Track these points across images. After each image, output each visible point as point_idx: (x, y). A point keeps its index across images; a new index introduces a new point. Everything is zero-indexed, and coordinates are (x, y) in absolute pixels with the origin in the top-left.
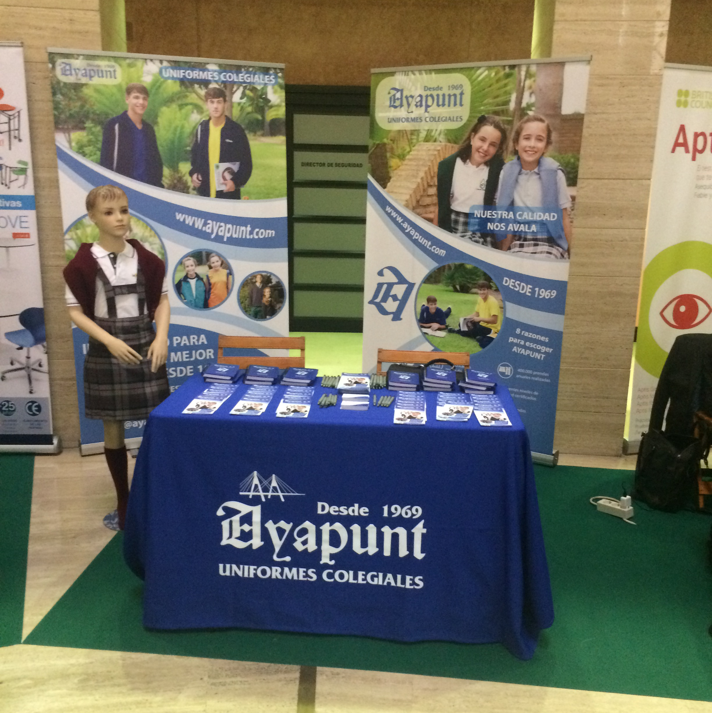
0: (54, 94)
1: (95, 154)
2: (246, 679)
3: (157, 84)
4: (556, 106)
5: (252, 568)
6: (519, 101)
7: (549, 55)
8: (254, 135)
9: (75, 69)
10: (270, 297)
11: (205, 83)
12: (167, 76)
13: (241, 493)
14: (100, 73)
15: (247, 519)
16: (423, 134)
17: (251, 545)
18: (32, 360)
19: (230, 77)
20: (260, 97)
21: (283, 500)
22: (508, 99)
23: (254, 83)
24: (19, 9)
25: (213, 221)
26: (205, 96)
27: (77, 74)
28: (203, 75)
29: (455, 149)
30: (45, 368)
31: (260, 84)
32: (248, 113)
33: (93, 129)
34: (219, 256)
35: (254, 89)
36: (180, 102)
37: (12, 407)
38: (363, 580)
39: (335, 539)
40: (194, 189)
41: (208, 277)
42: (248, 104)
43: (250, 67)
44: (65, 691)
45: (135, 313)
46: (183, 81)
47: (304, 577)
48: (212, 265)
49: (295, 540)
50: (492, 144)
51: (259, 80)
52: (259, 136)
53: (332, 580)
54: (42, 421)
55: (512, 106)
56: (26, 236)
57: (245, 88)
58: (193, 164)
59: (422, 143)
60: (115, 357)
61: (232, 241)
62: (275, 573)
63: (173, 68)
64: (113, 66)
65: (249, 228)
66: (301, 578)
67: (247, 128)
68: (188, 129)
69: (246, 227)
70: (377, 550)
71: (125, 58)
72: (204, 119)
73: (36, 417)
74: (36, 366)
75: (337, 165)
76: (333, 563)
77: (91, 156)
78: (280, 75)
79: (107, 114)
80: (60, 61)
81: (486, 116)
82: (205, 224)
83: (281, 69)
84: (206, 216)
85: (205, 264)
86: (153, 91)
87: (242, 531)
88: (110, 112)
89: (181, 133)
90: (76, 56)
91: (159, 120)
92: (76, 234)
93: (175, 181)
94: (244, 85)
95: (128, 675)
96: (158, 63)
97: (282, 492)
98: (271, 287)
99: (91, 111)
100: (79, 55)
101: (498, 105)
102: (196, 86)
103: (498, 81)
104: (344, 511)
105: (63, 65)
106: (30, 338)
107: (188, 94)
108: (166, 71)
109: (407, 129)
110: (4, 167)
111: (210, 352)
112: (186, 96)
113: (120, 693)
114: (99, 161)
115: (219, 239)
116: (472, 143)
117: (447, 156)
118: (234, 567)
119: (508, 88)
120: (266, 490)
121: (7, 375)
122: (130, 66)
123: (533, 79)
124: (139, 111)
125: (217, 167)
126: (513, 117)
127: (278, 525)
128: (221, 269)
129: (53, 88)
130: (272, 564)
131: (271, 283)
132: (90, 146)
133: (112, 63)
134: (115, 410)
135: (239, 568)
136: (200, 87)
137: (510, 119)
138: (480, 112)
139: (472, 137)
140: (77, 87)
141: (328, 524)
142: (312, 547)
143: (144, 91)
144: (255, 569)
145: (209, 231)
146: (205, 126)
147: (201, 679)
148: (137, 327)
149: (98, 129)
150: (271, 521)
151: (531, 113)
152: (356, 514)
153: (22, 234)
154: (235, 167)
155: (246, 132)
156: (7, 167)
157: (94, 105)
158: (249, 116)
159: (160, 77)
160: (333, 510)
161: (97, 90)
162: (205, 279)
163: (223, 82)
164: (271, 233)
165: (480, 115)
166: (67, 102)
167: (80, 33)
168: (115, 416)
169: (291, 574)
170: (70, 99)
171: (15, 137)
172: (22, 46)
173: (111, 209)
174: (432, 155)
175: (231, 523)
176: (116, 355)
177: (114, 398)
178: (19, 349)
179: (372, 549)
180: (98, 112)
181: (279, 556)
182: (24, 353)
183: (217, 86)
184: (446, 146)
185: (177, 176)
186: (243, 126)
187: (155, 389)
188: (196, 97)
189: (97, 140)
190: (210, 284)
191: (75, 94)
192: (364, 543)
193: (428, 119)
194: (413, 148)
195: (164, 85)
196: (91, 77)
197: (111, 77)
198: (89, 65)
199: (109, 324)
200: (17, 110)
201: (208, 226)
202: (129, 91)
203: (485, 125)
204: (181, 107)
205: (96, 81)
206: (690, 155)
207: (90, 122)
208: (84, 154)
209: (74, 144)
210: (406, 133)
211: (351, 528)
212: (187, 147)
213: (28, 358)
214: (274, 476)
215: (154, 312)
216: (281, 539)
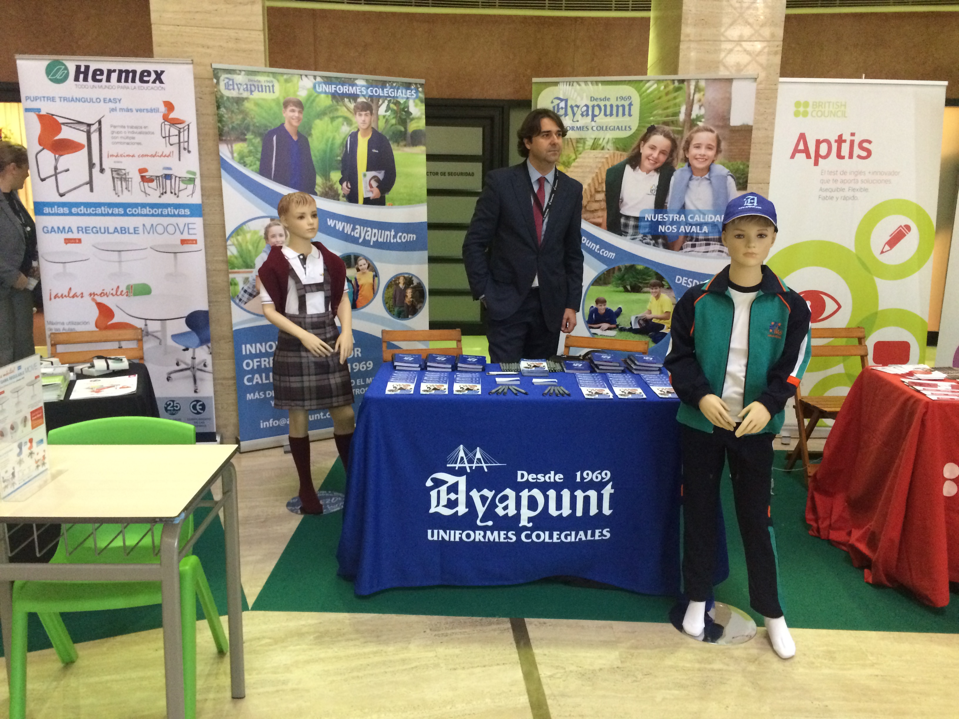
0: (218, 107)
1: (255, 164)
2: (464, 630)
3: (311, 99)
4: (725, 118)
5: (458, 532)
6: (689, 113)
7: (675, 71)
8: (398, 146)
9: (237, 85)
10: (412, 297)
11: (354, 97)
12: (320, 90)
13: (448, 465)
14: (260, 88)
15: (454, 488)
16: (589, 143)
17: (457, 512)
18: (197, 361)
19: (376, 91)
20: (403, 110)
21: (486, 470)
22: (678, 111)
23: (397, 97)
24: (188, 29)
25: (360, 225)
26: (354, 109)
27: (239, 89)
28: (352, 90)
29: (625, 156)
30: (210, 368)
31: (403, 98)
32: (392, 125)
33: (253, 141)
34: (366, 259)
35: (397, 103)
36: (331, 115)
37: (177, 407)
38: (558, 539)
39: (533, 503)
40: (344, 196)
41: (356, 279)
42: (392, 117)
43: (394, 82)
44: (305, 647)
45: (321, 309)
46: (335, 96)
47: (504, 539)
48: (360, 268)
49: (497, 506)
50: (662, 152)
51: (402, 95)
52: (401, 146)
53: (530, 540)
54: (206, 419)
55: (682, 117)
56: (194, 242)
57: (389, 102)
58: (342, 173)
59: (589, 151)
60: (307, 350)
61: (378, 245)
62: (478, 536)
63: (325, 83)
64: (272, 82)
65: (393, 233)
66: (502, 540)
67: (391, 139)
68: (338, 141)
69: (391, 231)
70: (571, 511)
71: (282, 74)
72: (353, 131)
73: (199, 415)
74: (201, 367)
75: (450, 174)
76: (530, 525)
77: (251, 166)
78: (420, 89)
79: (266, 126)
80: (223, 77)
81: (656, 126)
82: (354, 229)
83: (422, 85)
84: (354, 221)
85: (354, 267)
86: (308, 105)
87: (449, 500)
88: (269, 124)
89: (333, 144)
90: (238, 72)
91: (313, 132)
92: (237, 240)
93: (327, 189)
94: (389, 99)
95: (357, 631)
96: (312, 78)
97: (485, 463)
98: (412, 288)
99: (251, 124)
100: (240, 71)
101: (667, 116)
102: (346, 100)
103: (667, 94)
104: (541, 478)
105: (226, 81)
106: (195, 338)
107: (339, 107)
108: (319, 86)
109: (572, 137)
110: (174, 177)
111: (358, 351)
112: (337, 110)
113: (355, 645)
114: (258, 171)
115: (366, 243)
116: (641, 151)
117: (616, 163)
118: (441, 532)
119: (677, 101)
120: (470, 461)
121: (172, 376)
122: (287, 81)
123: (702, 93)
124: (295, 123)
125: (365, 175)
126: (683, 127)
127: (482, 493)
128: (367, 271)
129: (217, 102)
130: (475, 528)
131: (413, 284)
132: (250, 156)
133: (271, 79)
134: (303, 400)
135: (446, 533)
136: (350, 101)
137: (680, 129)
138: (649, 122)
139: (642, 145)
140: (239, 101)
141: (527, 490)
142: (512, 511)
143: (299, 104)
144: (460, 534)
145: (357, 235)
146: (354, 137)
147: (425, 632)
148: (324, 322)
149: (257, 141)
150: (475, 490)
151: (700, 124)
152: (552, 480)
153: (189, 240)
154: (381, 175)
155: (391, 143)
156: (176, 177)
157: (254, 118)
158: (393, 127)
159: (314, 92)
160: (531, 478)
161: (257, 104)
162: (353, 282)
163: (371, 97)
164: (412, 237)
165: (649, 125)
166: (230, 115)
167: (245, 51)
168: (304, 406)
169: (493, 536)
170: (233, 112)
171: (185, 149)
172: (192, 63)
173: (304, 213)
174: (599, 162)
175: (439, 492)
176: (309, 347)
177: (303, 388)
178: (184, 350)
179: (566, 511)
180: (257, 124)
181: (481, 521)
182: (190, 353)
183: (365, 100)
184: (614, 154)
185: (329, 184)
186: (388, 138)
187: (339, 380)
188: (346, 110)
189: (257, 151)
190: (358, 286)
191: (237, 107)
192: (559, 506)
193: (595, 128)
194: (580, 156)
195: (317, 100)
196: (251, 92)
197: (270, 91)
198: (250, 80)
199: (300, 320)
200: (187, 123)
201: (356, 231)
202: (286, 104)
203: (655, 134)
204: (333, 119)
205: (257, 95)
206: (812, 160)
207: (250, 133)
208: (245, 165)
209: (235, 155)
210: (571, 141)
211: (547, 493)
212: (337, 156)
213: (194, 358)
214: (478, 448)
215: (337, 308)
216: (484, 506)
